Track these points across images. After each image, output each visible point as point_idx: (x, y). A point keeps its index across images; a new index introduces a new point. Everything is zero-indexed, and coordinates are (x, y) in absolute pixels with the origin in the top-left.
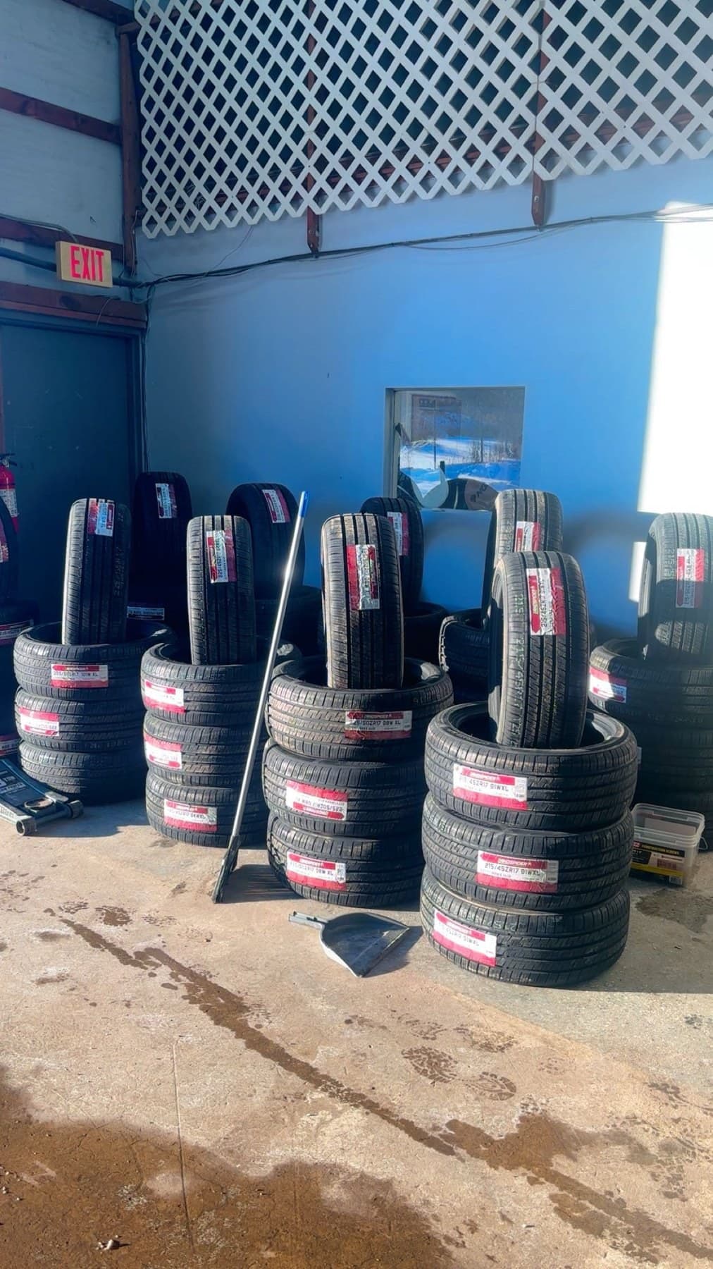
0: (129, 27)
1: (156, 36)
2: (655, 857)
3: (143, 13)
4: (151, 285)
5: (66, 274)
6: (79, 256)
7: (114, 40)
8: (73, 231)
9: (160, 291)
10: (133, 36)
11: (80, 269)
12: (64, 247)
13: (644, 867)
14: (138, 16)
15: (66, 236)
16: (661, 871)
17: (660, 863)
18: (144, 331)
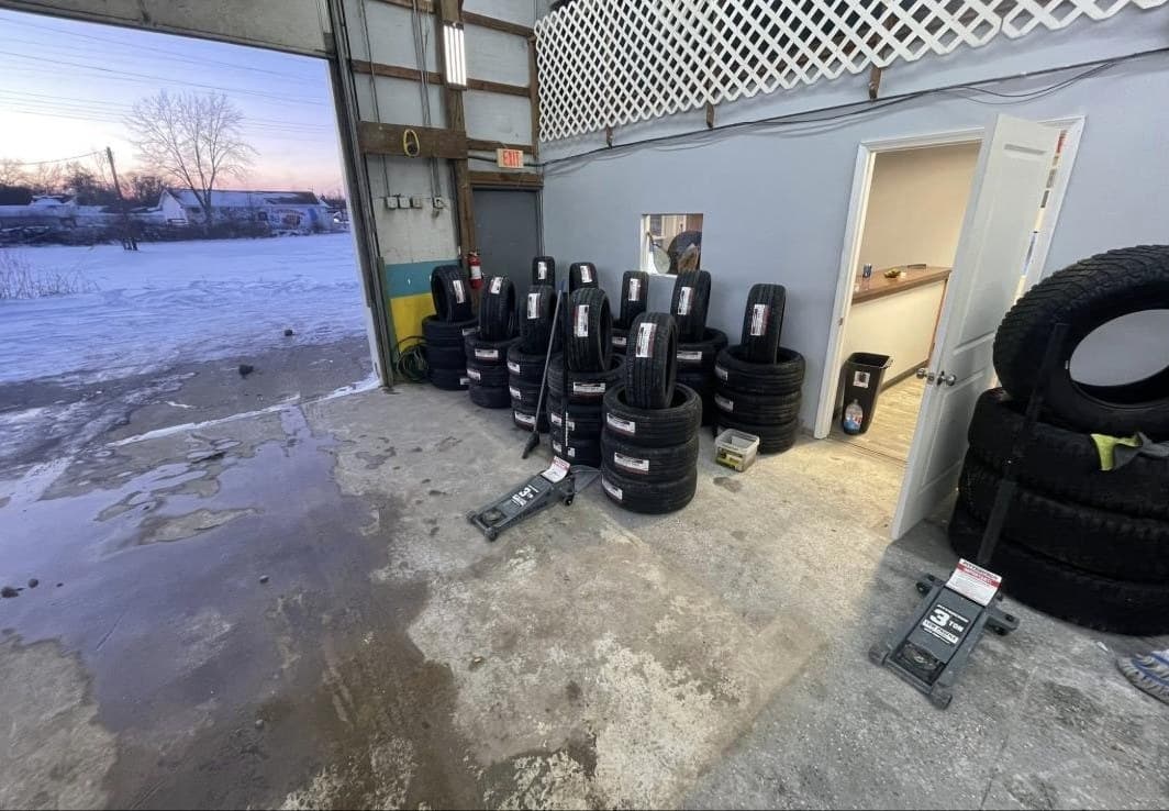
0: (532, 39)
1: (543, 42)
2: (729, 456)
3: (538, 30)
4: (544, 165)
5: (501, 165)
6: (507, 154)
7: (526, 46)
8: (504, 141)
9: (549, 167)
10: (534, 42)
11: (507, 161)
12: (500, 151)
13: (724, 461)
14: (535, 32)
15: (501, 145)
16: (732, 463)
17: (731, 459)
18: (542, 187)
